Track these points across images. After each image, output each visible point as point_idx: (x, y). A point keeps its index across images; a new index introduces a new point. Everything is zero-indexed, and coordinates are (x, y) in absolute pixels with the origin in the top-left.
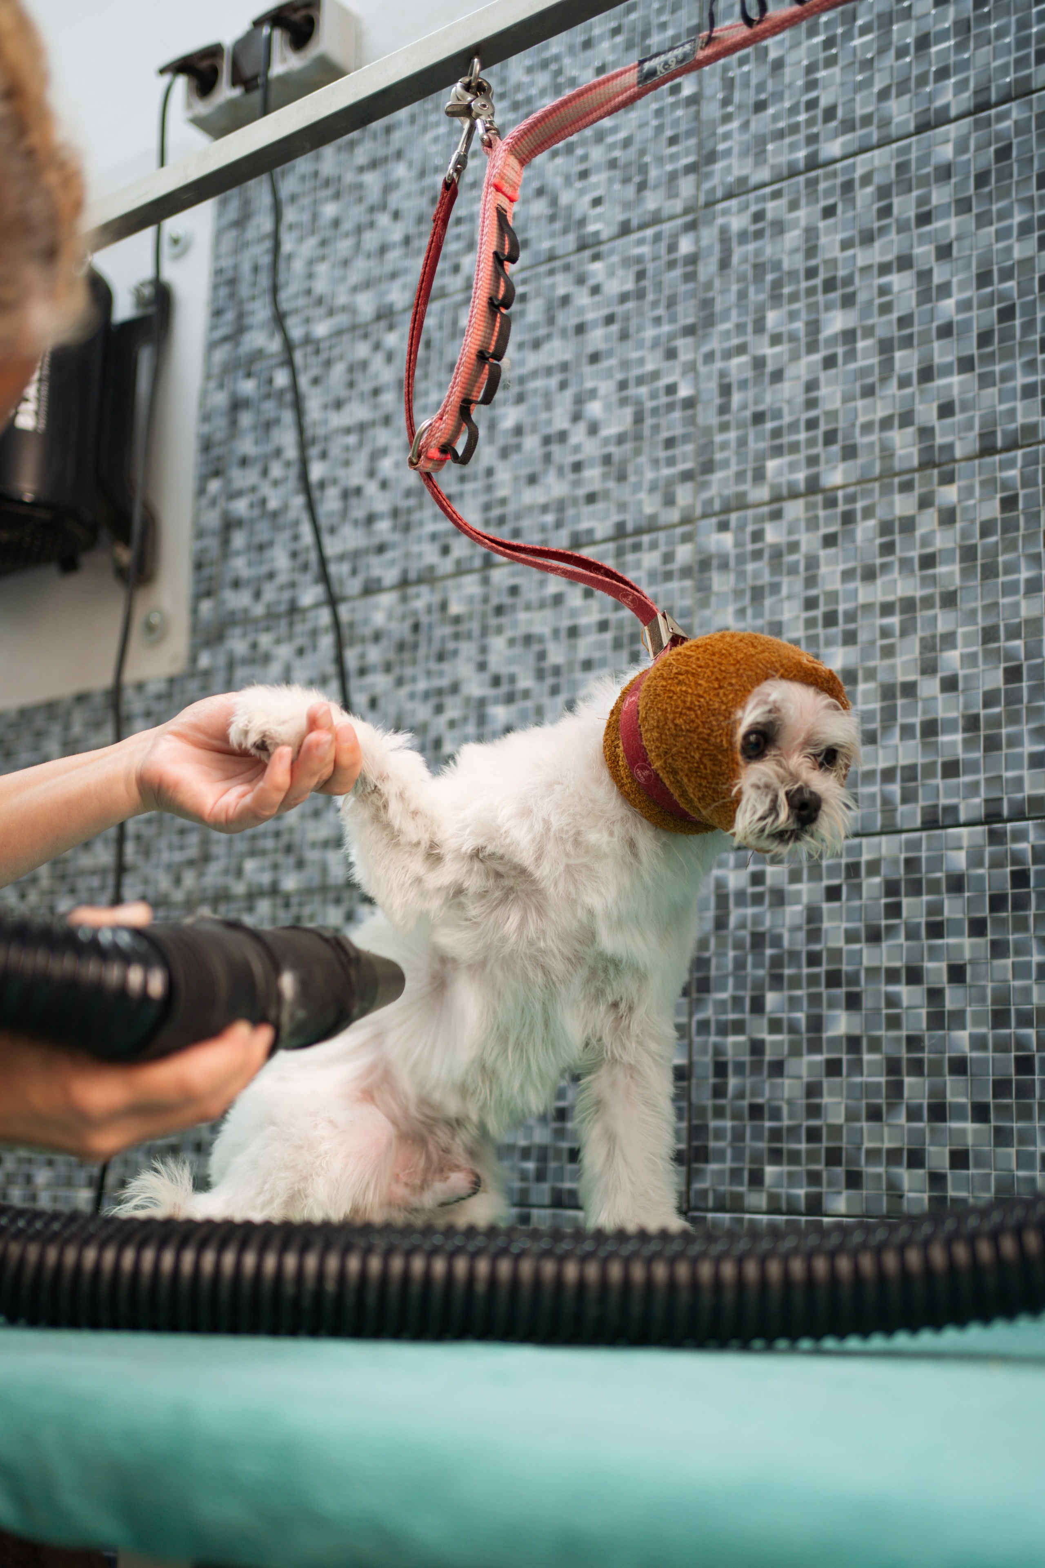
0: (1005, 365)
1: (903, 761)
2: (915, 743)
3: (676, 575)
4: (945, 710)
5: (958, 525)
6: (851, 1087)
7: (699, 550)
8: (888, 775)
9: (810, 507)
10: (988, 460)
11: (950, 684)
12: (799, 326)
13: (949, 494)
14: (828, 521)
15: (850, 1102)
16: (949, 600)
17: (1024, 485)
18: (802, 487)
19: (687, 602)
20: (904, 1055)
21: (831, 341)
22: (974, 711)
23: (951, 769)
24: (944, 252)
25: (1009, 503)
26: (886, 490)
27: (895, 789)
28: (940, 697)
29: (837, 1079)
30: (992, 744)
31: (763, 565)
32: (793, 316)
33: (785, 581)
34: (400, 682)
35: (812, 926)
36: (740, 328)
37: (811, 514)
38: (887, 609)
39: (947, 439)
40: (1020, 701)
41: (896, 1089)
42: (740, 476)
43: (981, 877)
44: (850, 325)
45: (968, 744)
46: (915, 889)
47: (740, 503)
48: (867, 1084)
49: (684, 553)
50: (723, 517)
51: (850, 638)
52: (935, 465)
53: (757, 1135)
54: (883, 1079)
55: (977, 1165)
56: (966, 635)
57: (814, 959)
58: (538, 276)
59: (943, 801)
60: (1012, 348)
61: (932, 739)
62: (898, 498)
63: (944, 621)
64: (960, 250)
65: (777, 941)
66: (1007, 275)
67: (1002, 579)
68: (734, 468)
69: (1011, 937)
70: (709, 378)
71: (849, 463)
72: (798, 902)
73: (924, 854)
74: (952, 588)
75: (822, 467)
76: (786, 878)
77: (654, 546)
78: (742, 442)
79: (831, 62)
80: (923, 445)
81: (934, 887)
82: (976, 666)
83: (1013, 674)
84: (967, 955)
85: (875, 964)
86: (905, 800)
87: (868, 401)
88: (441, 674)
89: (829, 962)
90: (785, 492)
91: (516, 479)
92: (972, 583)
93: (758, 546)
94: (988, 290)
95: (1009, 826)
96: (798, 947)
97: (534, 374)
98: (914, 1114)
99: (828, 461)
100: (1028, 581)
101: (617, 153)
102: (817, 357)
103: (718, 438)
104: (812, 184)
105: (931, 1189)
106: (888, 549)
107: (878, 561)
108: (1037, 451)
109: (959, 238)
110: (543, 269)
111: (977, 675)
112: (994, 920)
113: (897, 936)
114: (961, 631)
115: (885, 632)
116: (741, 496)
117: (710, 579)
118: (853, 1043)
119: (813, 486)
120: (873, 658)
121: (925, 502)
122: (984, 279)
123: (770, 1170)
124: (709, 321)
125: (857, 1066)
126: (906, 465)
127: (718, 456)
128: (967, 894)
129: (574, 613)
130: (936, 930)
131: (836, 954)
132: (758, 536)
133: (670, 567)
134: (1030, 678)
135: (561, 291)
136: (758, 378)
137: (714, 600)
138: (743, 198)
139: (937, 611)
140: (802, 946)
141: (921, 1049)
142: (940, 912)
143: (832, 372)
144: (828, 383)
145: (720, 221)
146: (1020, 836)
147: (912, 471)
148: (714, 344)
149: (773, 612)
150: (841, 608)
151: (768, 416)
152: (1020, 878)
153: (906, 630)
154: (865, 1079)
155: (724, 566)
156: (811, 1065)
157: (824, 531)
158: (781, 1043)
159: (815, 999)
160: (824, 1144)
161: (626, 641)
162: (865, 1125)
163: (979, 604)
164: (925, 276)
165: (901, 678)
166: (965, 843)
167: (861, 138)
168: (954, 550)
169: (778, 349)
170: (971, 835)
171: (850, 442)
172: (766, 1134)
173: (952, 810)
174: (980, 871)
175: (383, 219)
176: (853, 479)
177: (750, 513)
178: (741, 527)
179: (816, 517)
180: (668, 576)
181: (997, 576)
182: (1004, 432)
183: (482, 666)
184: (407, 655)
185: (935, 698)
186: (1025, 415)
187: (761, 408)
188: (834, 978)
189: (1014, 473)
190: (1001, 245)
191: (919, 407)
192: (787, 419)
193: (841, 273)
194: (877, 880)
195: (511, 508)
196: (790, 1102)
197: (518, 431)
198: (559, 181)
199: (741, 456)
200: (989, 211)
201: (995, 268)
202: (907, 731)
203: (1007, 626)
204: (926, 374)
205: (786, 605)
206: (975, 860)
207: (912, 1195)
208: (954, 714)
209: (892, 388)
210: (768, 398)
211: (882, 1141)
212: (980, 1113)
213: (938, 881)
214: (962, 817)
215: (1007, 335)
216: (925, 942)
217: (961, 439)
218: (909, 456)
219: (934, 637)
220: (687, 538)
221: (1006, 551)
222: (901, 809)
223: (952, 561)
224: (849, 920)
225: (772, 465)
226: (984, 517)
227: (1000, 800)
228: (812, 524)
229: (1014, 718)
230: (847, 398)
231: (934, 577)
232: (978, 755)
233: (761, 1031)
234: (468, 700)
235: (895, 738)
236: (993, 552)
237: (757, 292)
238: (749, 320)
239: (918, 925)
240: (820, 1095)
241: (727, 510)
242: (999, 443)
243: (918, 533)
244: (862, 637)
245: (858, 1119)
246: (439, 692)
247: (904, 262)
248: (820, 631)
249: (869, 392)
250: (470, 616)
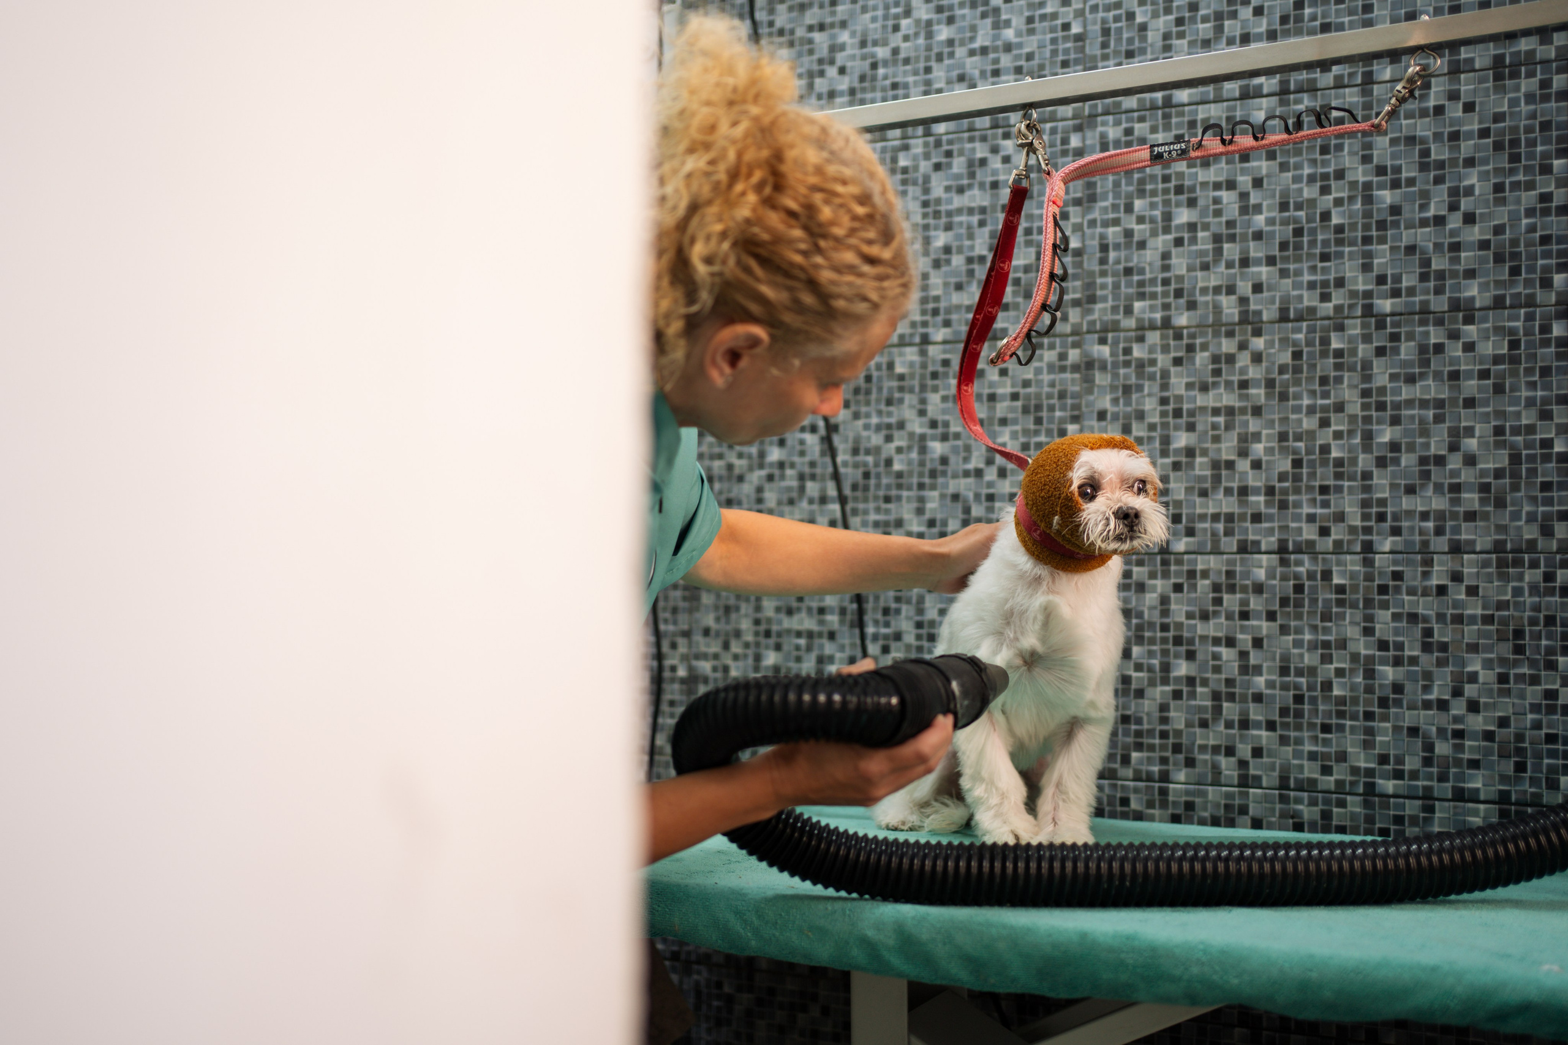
0: (1297, 266)
1: (1225, 510)
2: (1234, 499)
3: (1069, 369)
4: (1254, 480)
5: (1264, 364)
6: (1189, 707)
7: (1085, 354)
8: (1216, 518)
9: (1163, 337)
10: (1283, 325)
11: (1257, 465)
12: (1157, 213)
13: (1259, 343)
14: (1177, 349)
15: (1189, 716)
16: (1257, 411)
17: (1307, 345)
18: (1159, 323)
19: (1077, 388)
20: (1223, 689)
21: (1179, 228)
22: (1272, 483)
23: (1257, 518)
24: (1258, 183)
25: (1297, 355)
26: (1216, 334)
27: (1220, 527)
28: (1251, 473)
29: (1179, 702)
30: (1283, 505)
31: (1131, 371)
32: (1153, 206)
33: (1147, 384)
34: (856, 416)
35: (1164, 607)
36: (1115, 207)
37: (1165, 342)
38: (1216, 412)
39: (1258, 307)
40: (1301, 480)
41: (1218, 710)
42: (1115, 309)
43: (1275, 586)
44: (1194, 220)
45: (1268, 504)
46: (1232, 589)
47: (1115, 327)
48: (1200, 707)
49: (1074, 355)
50: (1102, 335)
51: (1191, 427)
52: (1249, 323)
53: (1126, 733)
54: (1209, 703)
55: (1269, 756)
56: (1268, 435)
57: (1165, 628)
58: (960, 140)
59: (1251, 537)
60: (1301, 256)
61: (1244, 498)
62: (1224, 341)
63: (1254, 425)
64: (1269, 184)
65: (1140, 615)
66: (1299, 207)
67: (1291, 403)
68: (1110, 303)
69: (1292, 623)
70: (1093, 238)
71: (1192, 313)
72: (1154, 591)
73: (1238, 569)
74: (1259, 404)
75: (1173, 312)
76: (1146, 576)
77: (1052, 347)
78: (1116, 286)
79: (1181, 35)
80: (1242, 309)
81: (1244, 589)
82: (1273, 455)
83: (1297, 463)
84: (1264, 632)
85: (1205, 633)
86: (1226, 534)
87: (1205, 273)
88: (889, 414)
89: (1175, 630)
90: (1147, 324)
91: (946, 285)
92: (1272, 403)
93: (1128, 358)
94: (1286, 214)
95: (1293, 557)
96: (1154, 620)
97: (959, 211)
98: (1229, 725)
99: (1176, 309)
100: (1308, 407)
101: (1022, 63)
102: (1170, 237)
103: (1099, 281)
104: (1167, 117)
105: (1240, 769)
106: (1217, 373)
107: (1210, 380)
108: (1315, 325)
109: (1268, 176)
110: (966, 135)
111: (1274, 461)
112: (1282, 613)
113: (1220, 617)
114: (1264, 432)
115: (1215, 427)
116: (1116, 323)
117: (1094, 375)
118: (1191, 681)
119: (1166, 323)
120: (1207, 442)
121: (1243, 346)
122: (1284, 206)
123: (1135, 755)
124: (1092, 198)
125: (1192, 695)
126: (1230, 320)
127: (1099, 293)
128: (1265, 595)
129: (992, 385)
130: (1245, 615)
131: (1178, 626)
132: (1127, 351)
133: (1064, 363)
134: (1308, 467)
135: (979, 155)
136: (1128, 245)
137: (1096, 390)
138: (1118, 116)
139: (1249, 417)
140: (1157, 619)
141: (1235, 687)
142: (1248, 605)
143: (1180, 249)
144: (1178, 257)
145: (1100, 129)
146: (1299, 563)
147: (1234, 324)
148: (1096, 214)
149: (1138, 403)
150: (1185, 407)
151: (1135, 271)
152: (1299, 589)
153: (1229, 427)
154: (1198, 702)
155: (1103, 367)
156: (1162, 692)
157: (1173, 355)
158: (1142, 678)
159: (1165, 653)
160: (1171, 741)
161: (1032, 409)
162: (1198, 730)
163: (1276, 416)
164: (1244, 196)
165: (1225, 457)
166: (1264, 564)
167: (1202, 93)
168: (1260, 380)
169: (1142, 227)
170: (1268, 560)
171: (1192, 299)
172: (1132, 733)
173: (1257, 543)
174: (1274, 582)
175: (832, 72)
176: (1194, 323)
177: (1122, 334)
178: (1116, 343)
179: (1169, 345)
180: (1063, 369)
181: (1288, 400)
182: (1295, 309)
183: (922, 413)
184: (861, 397)
185: (1246, 473)
186: (1309, 300)
187: (1130, 265)
188: (1178, 641)
189: (1301, 336)
190: (1295, 186)
191: (1240, 284)
192: (1148, 276)
193: (1187, 183)
194: (1207, 582)
195: (943, 305)
196: (1148, 714)
197: (947, 250)
198: (977, 73)
199: (1116, 297)
200: (1288, 163)
201: (1292, 201)
202: (1228, 491)
203: (1294, 433)
204: (1245, 262)
205: (1147, 400)
206: (1271, 575)
207: (1227, 772)
208: (1259, 484)
209: (1222, 268)
210: (1135, 260)
211: (1208, 739)
212: (1271, 726)
213: (1246, 586)
214: (1263, 548)
215: (1298, 247)
216: (1238, 623)
217: (1267, 309)
218: (1233, 314)
219: (1247, 434)
220: (1075, 345)
221: (1294, 385)
222: (1223, 539)
223: (1259, 387)
224: (1188, 605)
225: (1137, 305)
226: (1282, 362)
227: (1287, 541)
228: (1165, 349)
229: (1297, 491)
230: (1190, 269)
231: (1247, 395)
232: (1274, 511)
233: (1129, 670)
234: (911, 435)
235: (1220, 495)
236: (1286, 385)
237: (1127, 185)
238: (1122, 202)
239: (1234, 612)
240: (1168, 710)
241: (1105, 330)
242: (1292, 316)
243: (1238, 365)
244: (1200, 427)
245: (1193, 726)
246: (889, 426)
247: (1231, 185)
248: (1170, 420)
249: (1205, 267)
250: (912, 376)
